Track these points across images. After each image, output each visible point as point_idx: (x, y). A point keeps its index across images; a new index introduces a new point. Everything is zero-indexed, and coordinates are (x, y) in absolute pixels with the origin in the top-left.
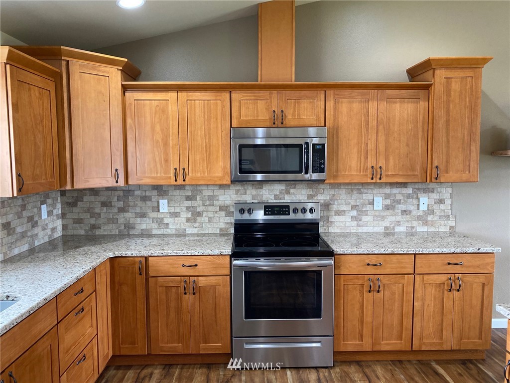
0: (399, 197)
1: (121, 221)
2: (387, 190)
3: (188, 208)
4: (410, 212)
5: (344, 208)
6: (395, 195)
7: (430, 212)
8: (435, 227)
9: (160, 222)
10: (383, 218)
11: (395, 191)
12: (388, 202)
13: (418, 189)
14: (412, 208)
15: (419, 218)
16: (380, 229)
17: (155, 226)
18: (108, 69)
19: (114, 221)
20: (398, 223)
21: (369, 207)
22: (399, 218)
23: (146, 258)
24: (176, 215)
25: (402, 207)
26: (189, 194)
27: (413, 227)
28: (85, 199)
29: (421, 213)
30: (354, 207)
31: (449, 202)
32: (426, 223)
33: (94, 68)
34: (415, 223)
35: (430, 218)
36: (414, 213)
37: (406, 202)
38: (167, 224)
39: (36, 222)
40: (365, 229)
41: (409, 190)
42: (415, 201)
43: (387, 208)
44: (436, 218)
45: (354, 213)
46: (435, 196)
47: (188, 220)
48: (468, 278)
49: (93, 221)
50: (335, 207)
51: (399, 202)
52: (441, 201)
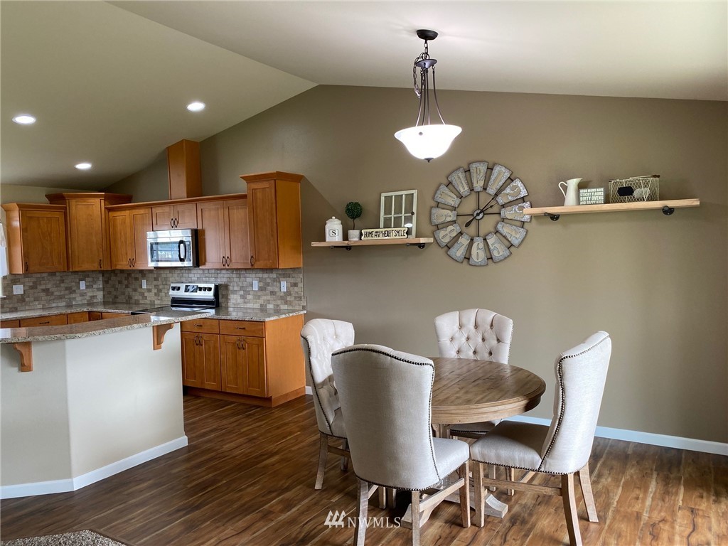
0: (268, 281)
1: (126, 293)
2: (260, 275)
3: (155, 286)
4: (276, 292)
5: (236, 288)
6: (265, 278)
7: (288, 293)
8: (292, 306)
9: (142, 294)
10: (259, 297)
11: (266, 275)
12: (262, 284)
13: (280, 274)
14: (277, 290)
15: (281, 298)
16: (257, 306)
17: (141, 297)
18: (93, 201)
19: (123, 293)
20: (269, 302)
21: (249, 289)
22: (269, 297)
23: (101, 313)
24: (149, 290)
25: (270, 288)
26: (155, 276)
27: (278, 306)
28: (112, 278)
29: (282, 294)
30: (242, 288)
31: (301, 285)
32: (286, 302)
33: (85, 201)
34: (279, 302)
35: (289, 298)
36: (278, 294)
37: (273, 286)
38: (146, 297)
39: (75, 291)
40: (249, 305)
41: (274, 275)
42: (278, 284)
43: (261, 289)
44: (293, 299)
45: (242, 293)
46: (291, 280)
47: (156, 294)
48: (249, 340)
49: (115, 293)
50: (231, 288)
51: (268, 284)
52: (295, 285)
